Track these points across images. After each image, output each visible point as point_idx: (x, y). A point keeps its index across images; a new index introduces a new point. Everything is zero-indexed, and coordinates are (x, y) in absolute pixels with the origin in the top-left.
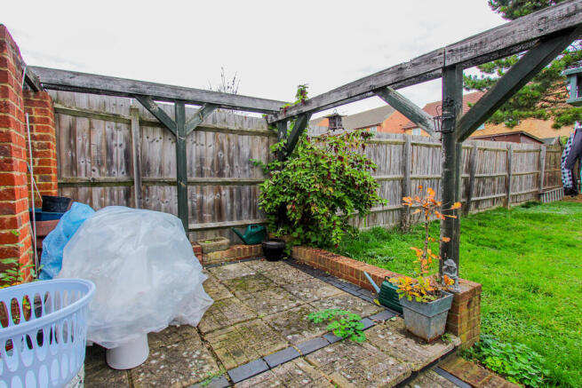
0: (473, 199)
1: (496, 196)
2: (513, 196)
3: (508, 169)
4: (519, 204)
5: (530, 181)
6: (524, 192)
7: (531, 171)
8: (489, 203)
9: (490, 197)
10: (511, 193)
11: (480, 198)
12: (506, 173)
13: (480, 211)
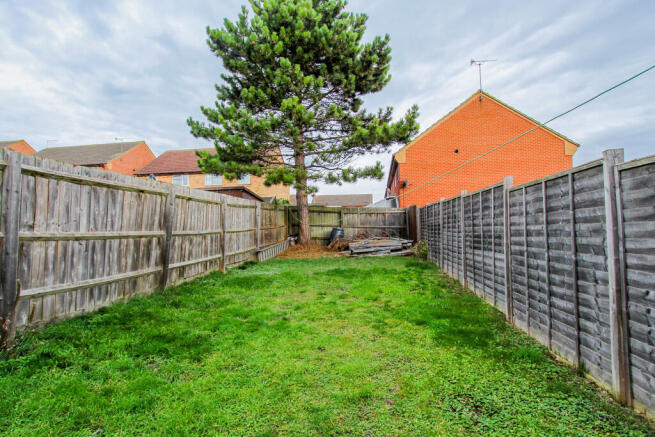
0: (171, 266)
1: (209, 258)
2: (230, 257)
3: (223, 226)
4: (237, 265)
5: (248, 239)
6: (241, 250)
7: (248, 227)
8: (200, 268)
9: (200, 260)
10: (227, 253)
11: (187, 263)
12: (220, 230)
13: (187, 280)
